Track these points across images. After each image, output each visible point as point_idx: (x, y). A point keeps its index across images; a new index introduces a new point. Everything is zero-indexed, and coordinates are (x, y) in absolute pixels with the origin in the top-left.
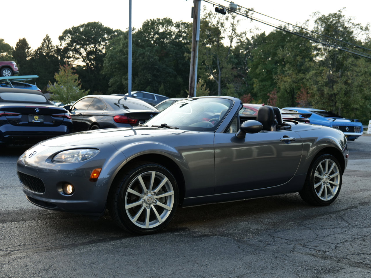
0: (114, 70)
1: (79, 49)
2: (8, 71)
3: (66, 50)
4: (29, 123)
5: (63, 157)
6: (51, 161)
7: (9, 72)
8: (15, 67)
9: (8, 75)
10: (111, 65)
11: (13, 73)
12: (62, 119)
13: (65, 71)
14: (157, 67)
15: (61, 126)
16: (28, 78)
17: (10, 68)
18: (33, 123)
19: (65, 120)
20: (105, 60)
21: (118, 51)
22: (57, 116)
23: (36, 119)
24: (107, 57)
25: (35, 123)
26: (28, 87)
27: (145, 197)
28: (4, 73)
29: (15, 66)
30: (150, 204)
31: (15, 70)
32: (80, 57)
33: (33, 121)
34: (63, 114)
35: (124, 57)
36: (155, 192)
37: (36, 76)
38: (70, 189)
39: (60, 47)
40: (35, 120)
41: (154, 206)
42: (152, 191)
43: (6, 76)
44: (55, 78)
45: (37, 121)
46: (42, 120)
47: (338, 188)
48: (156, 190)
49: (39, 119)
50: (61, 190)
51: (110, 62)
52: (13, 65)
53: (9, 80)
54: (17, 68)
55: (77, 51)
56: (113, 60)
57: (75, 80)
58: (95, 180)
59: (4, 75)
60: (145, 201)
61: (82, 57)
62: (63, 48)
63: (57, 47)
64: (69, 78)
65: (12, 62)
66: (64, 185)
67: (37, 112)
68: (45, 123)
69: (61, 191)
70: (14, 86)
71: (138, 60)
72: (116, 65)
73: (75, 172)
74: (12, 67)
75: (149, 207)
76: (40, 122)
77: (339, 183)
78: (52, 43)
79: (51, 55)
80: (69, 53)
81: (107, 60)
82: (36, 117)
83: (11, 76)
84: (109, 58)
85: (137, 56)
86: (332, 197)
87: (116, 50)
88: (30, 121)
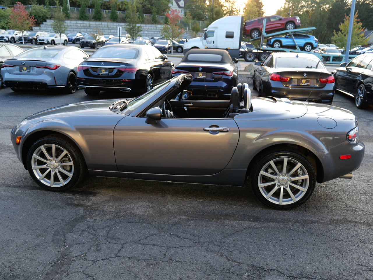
2: (291, 25)
7: (293, 26)
8: (297, 22)
9: (291, 29)
11: (296, 27)
12: (221, 76)
15: (219, 82)
16: (308, 30)
17: (293, 22)
18: (197, 78)
19: (224, 77)
22: (217, 74)
23: (201, 76)
25: (199, 79)
26: (306, 38)
28: (288, 27)
29: (297, 20)
31: (297, 24)
33: (198, 77)
34: (222, 72)
37: (314, 28)
40: (199, 77)
41: (58, 171)
43: (289, 29)
44: (340, 28)
46: (205, 77)
49: (202, 75)
52: (296, 19)
53: (292, 32)
54: (300, 22)
57: (359, 28)
58: (18, 144)
59: (288, 28)
65: (296, 18)
67: (200, 70)
68: (207, 79)
70: (295, 37)
74: (295, 22)
75: (54, 171)
76: (203, 78)
82: (200, 74)
83: (294, 29)
86: (291, 202)
88: (195, 77)
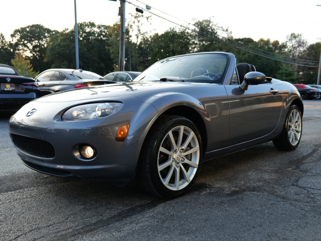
0: (54, 59)
1: (27, 43)
3: (17, 44)
4: (1, 90)
5: (75, 114)
6: (61, 119)
10: (52, 54)
12: (31, 87)
13: (19, 58)
14: (86, 56)
15: (31, 93)
18: (5, 91)
19: (34, 88)
20: (47, 51)
21: (56, 45)
22: (27, 85)
23: (8, 87)
24: (49, 49)
25: (7, 91)
27: (175, 156)
30: (178, 163)
32: (28, 49)
33: (6, 89)
34: (32, 83)
35: (61, 49)
36: (182, 149)
38: (89, 152)
39: (12, 42)
40: (7, 89)
41: (183, 164)
42: (181, 147)
44: (12, 63)
45: (9, 89)
46: (14, 88)
47: (300, 133)
48: (184, 147)
49: (10, 87)
50: (77, 154)
51: (52, 53)
55: (25, 45)
56: (53, 51)
57: (27, 65)
58: (123, 139)
60: (174, 160)
61: (29, 49)
62: (14, 43)
63: (10, 42)
64: (23, 63)
66: (81, 147)
67: (8, 81)
68: (16, 91)
69: (78, 156)
71: (72, 51)
72: (56, 55)
73: (90, 131)
75: (178, 166)
76: (11, 90)
77: (300, 130)
78: (5, 39)
79: (5, 48)
80: (19, 47)
81: (49, 51)
84: (50, 50)
85: (71, 48)
86: (297, 142)
87: (55, 44)
88: (2, 89)
